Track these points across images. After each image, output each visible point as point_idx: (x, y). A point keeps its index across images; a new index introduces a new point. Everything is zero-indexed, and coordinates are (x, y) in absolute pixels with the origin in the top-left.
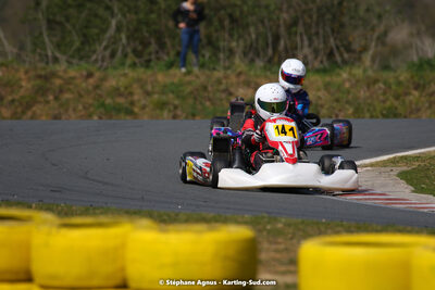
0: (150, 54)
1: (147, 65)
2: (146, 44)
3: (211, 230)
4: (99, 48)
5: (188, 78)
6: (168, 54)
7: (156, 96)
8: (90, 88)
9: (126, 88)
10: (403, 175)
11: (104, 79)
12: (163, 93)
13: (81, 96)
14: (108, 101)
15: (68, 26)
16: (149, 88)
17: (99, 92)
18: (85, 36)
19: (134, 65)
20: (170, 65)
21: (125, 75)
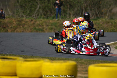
0: (48, 15)
1: (47, 18)
2: (47, 12)
3: (64, 62)
4: (35, 13)
5: (58, 22)
6: (53, 15)
7: (50, 26)
8: (32, 24)
9: (42, 24)
10: (116, 48)
11: (36, 22)
12: (51, 25)
13: (29, 26)
14: (37, 28)
15: (26, 7)
16: (48, 24)
17: (34, 25)
18: (31, 10)
19: (44, 18)
20: (54, 18)
21: (41, 20)
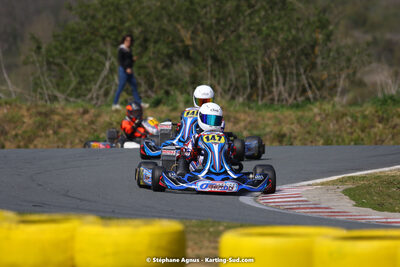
4: (95, 87)
6: (156, 92)
8: (86, 123)
9: (118, 123)
10: (347, 192)
11: (98, 115)
13: (78, 131)
15: (67, 68)
17: (94, 127)
18: (82, 76)
20: (158, 102)
